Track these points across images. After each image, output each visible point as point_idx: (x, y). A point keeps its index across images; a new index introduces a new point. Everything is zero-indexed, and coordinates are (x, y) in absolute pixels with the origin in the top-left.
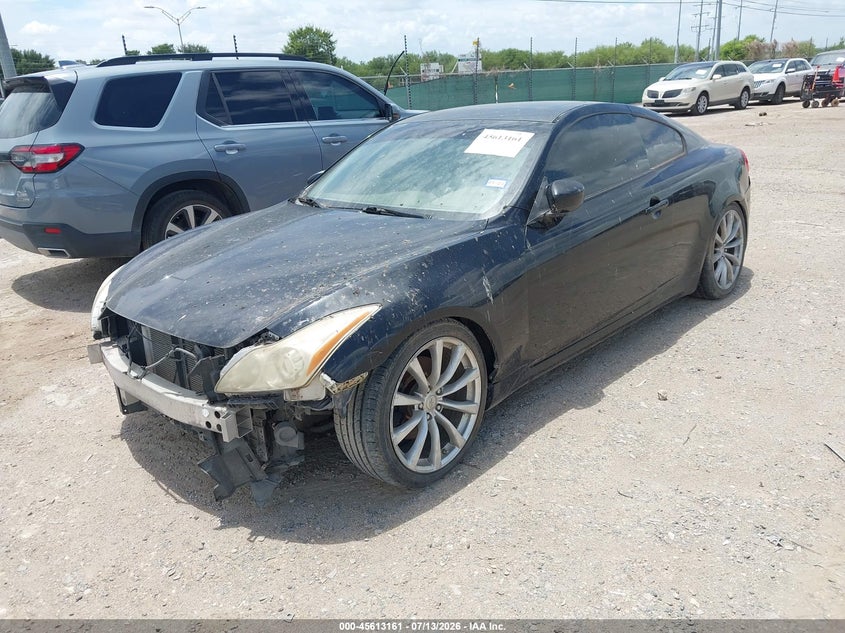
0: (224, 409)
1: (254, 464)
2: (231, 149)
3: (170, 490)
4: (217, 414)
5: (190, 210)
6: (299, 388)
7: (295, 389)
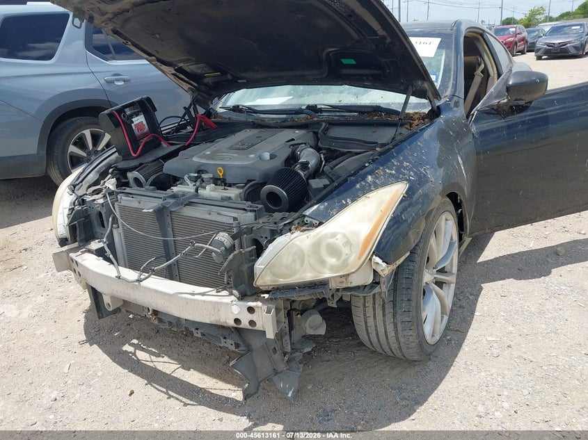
0: (259, 304)
1: (277, 356)
2: (118, 80)
3: (170, 392)
4: (251, 310)
5: (87, 133)
6: (348, 275)
7: (344, 276)
